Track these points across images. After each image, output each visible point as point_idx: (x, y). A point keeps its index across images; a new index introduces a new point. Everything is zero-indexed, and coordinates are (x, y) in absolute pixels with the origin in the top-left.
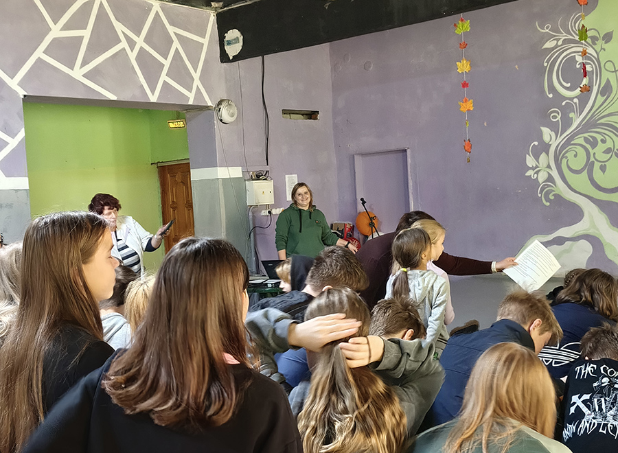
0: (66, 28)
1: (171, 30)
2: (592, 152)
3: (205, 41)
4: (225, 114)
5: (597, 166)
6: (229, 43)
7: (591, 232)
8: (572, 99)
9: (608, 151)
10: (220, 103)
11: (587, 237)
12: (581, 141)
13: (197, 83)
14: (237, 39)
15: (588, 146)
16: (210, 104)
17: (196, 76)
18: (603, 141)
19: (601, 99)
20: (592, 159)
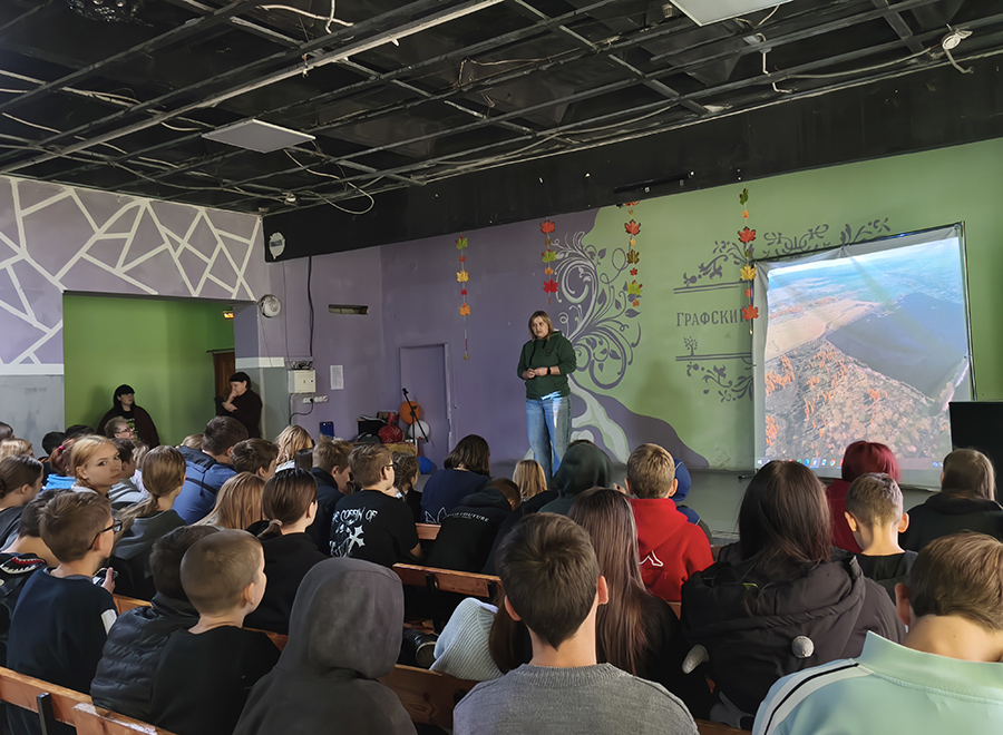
0: (109, 231)
1: (216, 232)
2: (592, 352)
3: (251, 243)
4: (267, 308)
5: (597, 363)
6: (274, 245)
7: (592, 423)
8: (576, 305)
9: (604, 352)
10: (263, 299)
11: (589, 427)
12: (584, 342)
13: (241, 279)
14: (280, 241)
15: (589, 347)
16: (253, 299)
17: (240, 274)
18: (601, 343)
19: (598, 306)
20: (593, 358)
